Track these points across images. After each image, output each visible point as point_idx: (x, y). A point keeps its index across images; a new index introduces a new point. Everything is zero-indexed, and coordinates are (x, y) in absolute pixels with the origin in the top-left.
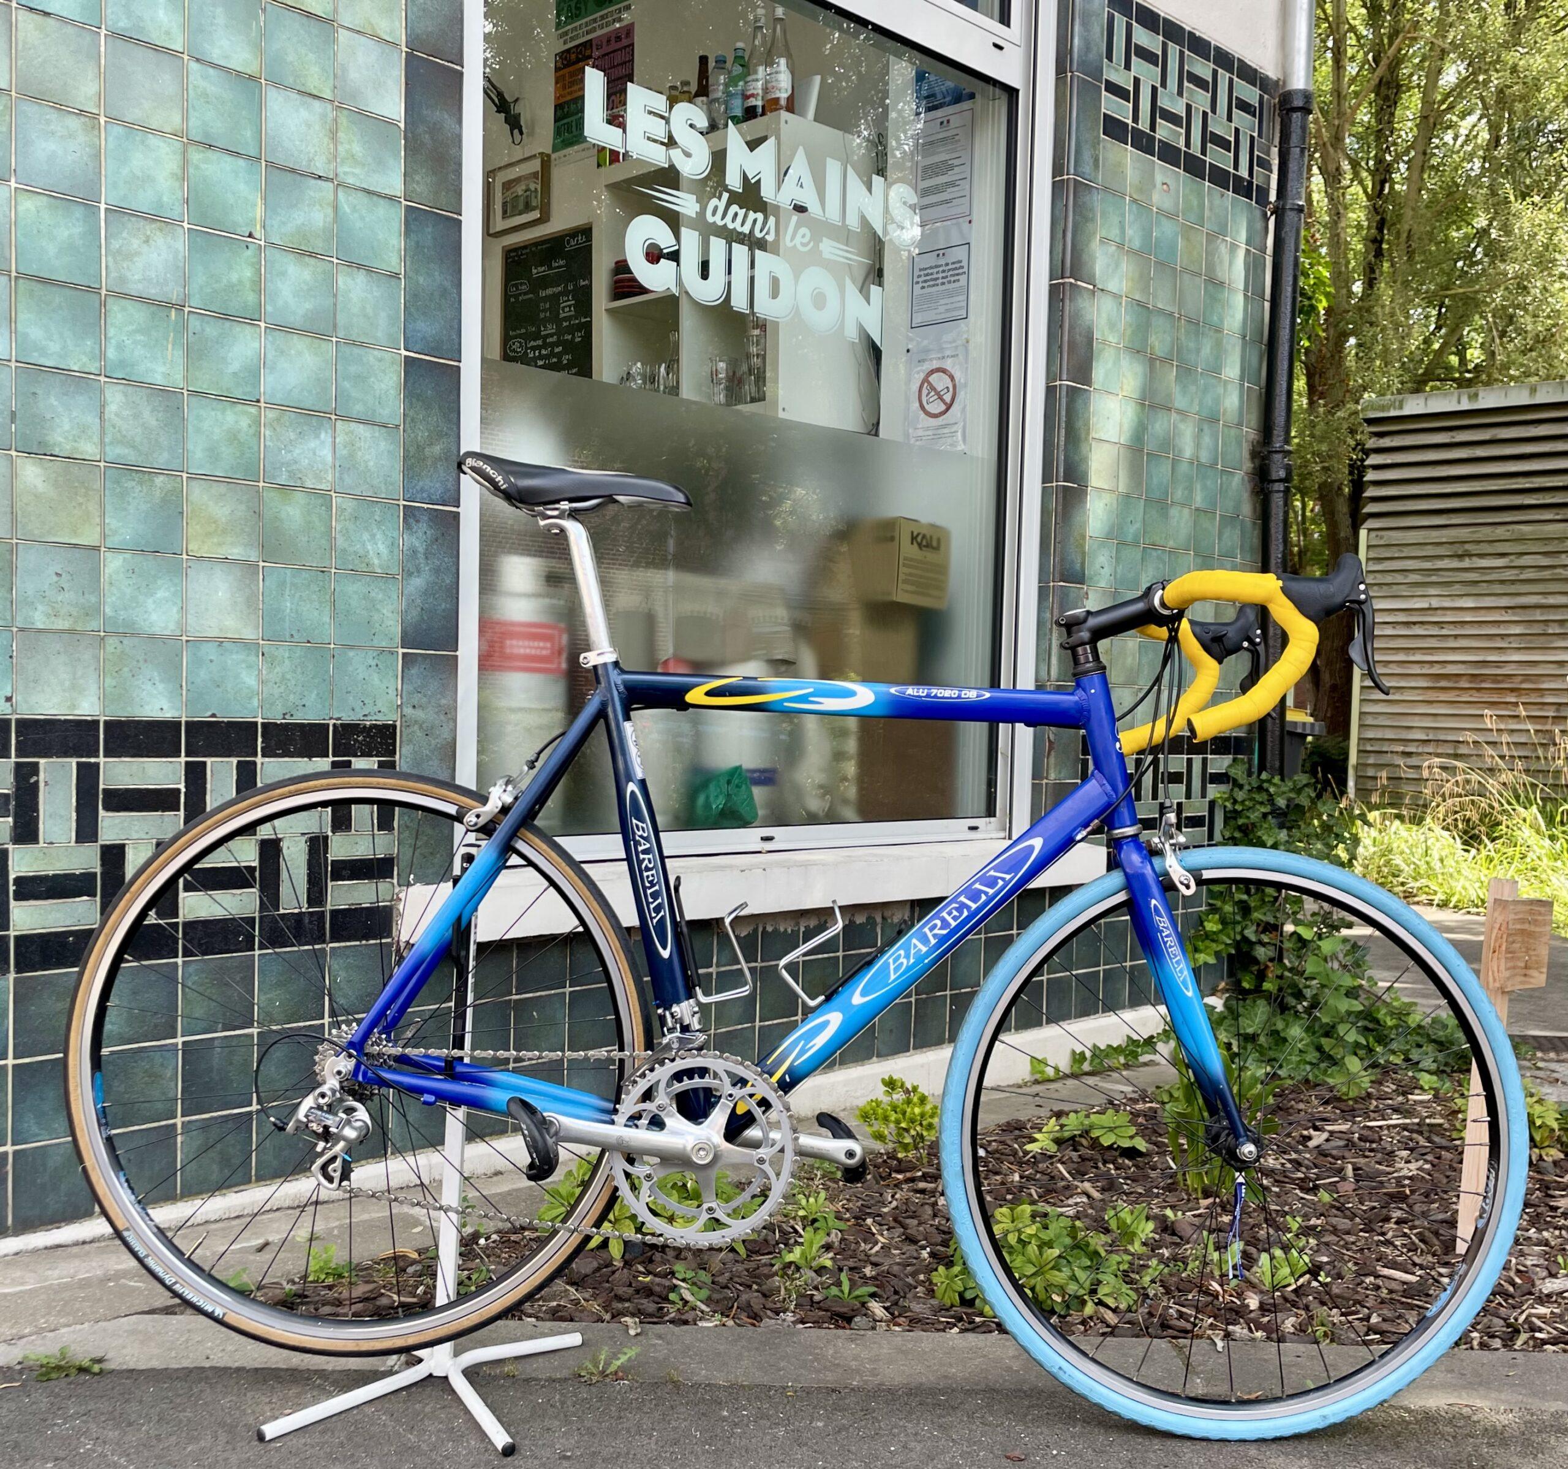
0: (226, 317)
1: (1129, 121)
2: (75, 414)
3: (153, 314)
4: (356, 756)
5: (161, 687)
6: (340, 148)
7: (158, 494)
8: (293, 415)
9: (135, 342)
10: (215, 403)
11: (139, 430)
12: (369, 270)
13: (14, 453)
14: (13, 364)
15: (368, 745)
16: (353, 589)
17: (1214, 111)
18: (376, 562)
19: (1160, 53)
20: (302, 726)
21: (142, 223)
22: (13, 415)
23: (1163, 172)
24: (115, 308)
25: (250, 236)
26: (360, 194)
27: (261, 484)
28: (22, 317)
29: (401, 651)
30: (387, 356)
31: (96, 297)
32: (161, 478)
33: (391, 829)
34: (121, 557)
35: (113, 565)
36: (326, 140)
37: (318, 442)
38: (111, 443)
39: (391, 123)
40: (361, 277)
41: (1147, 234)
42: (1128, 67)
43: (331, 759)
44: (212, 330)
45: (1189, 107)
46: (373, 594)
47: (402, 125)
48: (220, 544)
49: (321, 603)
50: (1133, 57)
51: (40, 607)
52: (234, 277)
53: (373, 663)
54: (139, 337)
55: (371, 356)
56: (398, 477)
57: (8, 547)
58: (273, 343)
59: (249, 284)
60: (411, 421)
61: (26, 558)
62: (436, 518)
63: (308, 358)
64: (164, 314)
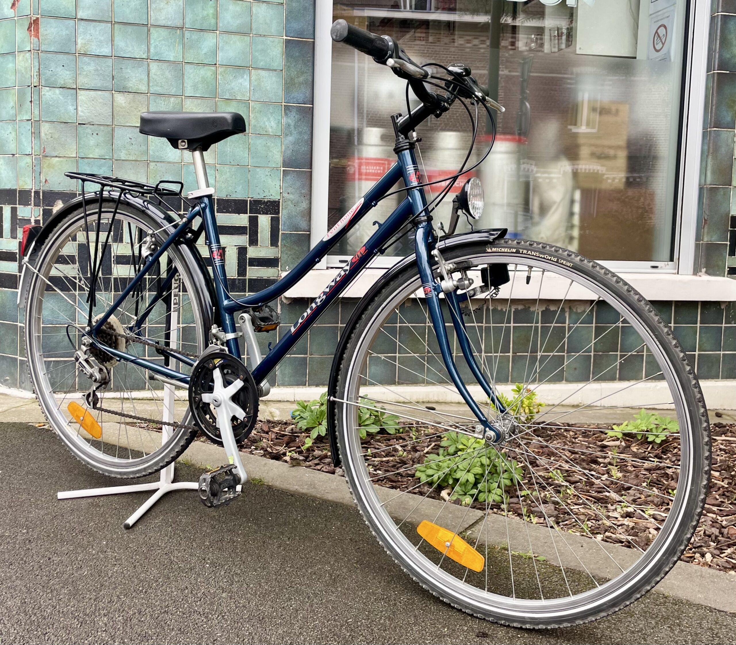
0: (202, 30)
2: (137, 75)
3: (170, 32)
4: (260, 214)
8: (231, 69)
9: (162, 45)
10: (196, 67)
11: (164, 80)
12: (268, 3)
13: (113, 92)
14: (113, 58)
15: (266, 209)
16: (259, 142)
18: (270, 130)
20: (235, 201)
22: (113, 77)
24: (154, 32)
27: (217, 99)
28: (116, 39)
29: (282, 169)
30: (277, 40)
31: (146, 28)
32: (173, 99)
33: (277, 246)
37: (242, 80)
38: (151, 85)
40: (264, 6)
43: (248, 215)
44: (195, 36)
46: (269, 144)
49: (244, 148)
51: (123, 151)
52: (205, 13)
53: (269, 174)
54: (163, 42)
55: (269, 41)
56: (281, 93)
57: (111, 128)
58: (222, 39)
59: (211, 16)
60: (288, 67)
61: (118, 132)
62: (300, 110)
63: (239, 44)
64: (174, 32)
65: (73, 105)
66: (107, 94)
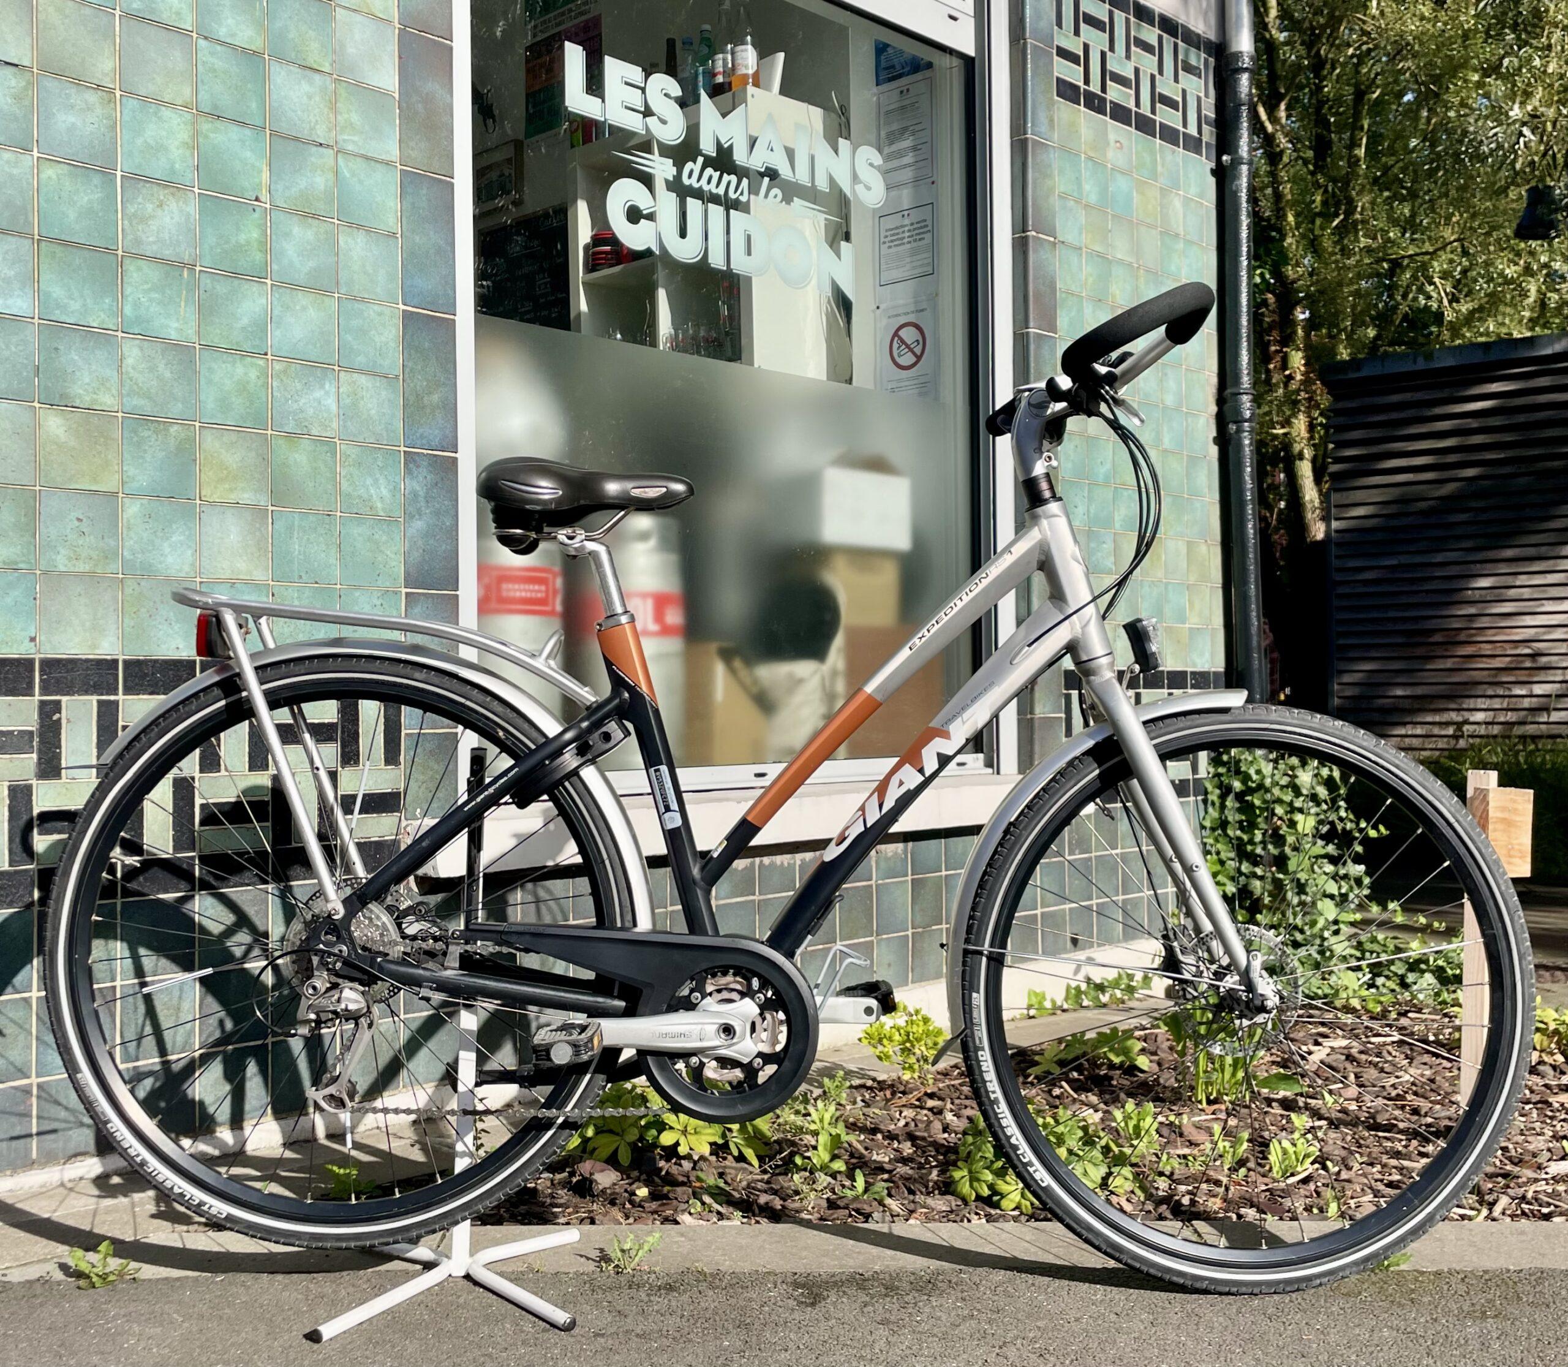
0: (235, 275)
1: (1081, 84)
2: (94, 367)
3: (166, 274)
5: (176, 626)
6: (339, 118)
7: (172, 442)
8: (299, 368)
9: (151, 300)
10: (225, 357)
11: (155, 382)
12: (368, 230)
13: (37, 405)
14: (36, 321)
16: (357, 532)
17: (1161, 72)
18: (379, 505)
19: (1107, 20)
21: (155, 188)
22: (37, 369)
23: (1115, 130)
24: (132, 268)
25: (257, 199)
26: (359, 160)
27: (270, 432)
28: (44, 277)
29: (404, 590)
30: (387, 311)
31: (112, 257)
32: (176, 427)
33: (397, 764)
34: (138, 503)
35: (132, 510)
36: (326, 110)
37: (322, 392)
38: (128, 395)
39: (386, 94)
40: (361, 237)
41: (1104, 191)
42: (1077, 33)
44: (222, 288)
45: (1137, 71)
46: (377, 536)
47: (397, 96)
48: (231, 490)
49: (327, 544)
50: (1082, 25)
51: (63, 551)
52: (242, 238)
53: (380, 601)
54: (154, 295)
55: (372, 311)
56: (398, 424)
57: (32, 494)
58: (279, 300)
59: (255, 244)
60: (410, 371)
61: (49, 503)
62: (436, 464)
63: (312, 312)
64: (177, 274)
66: (20, 409)
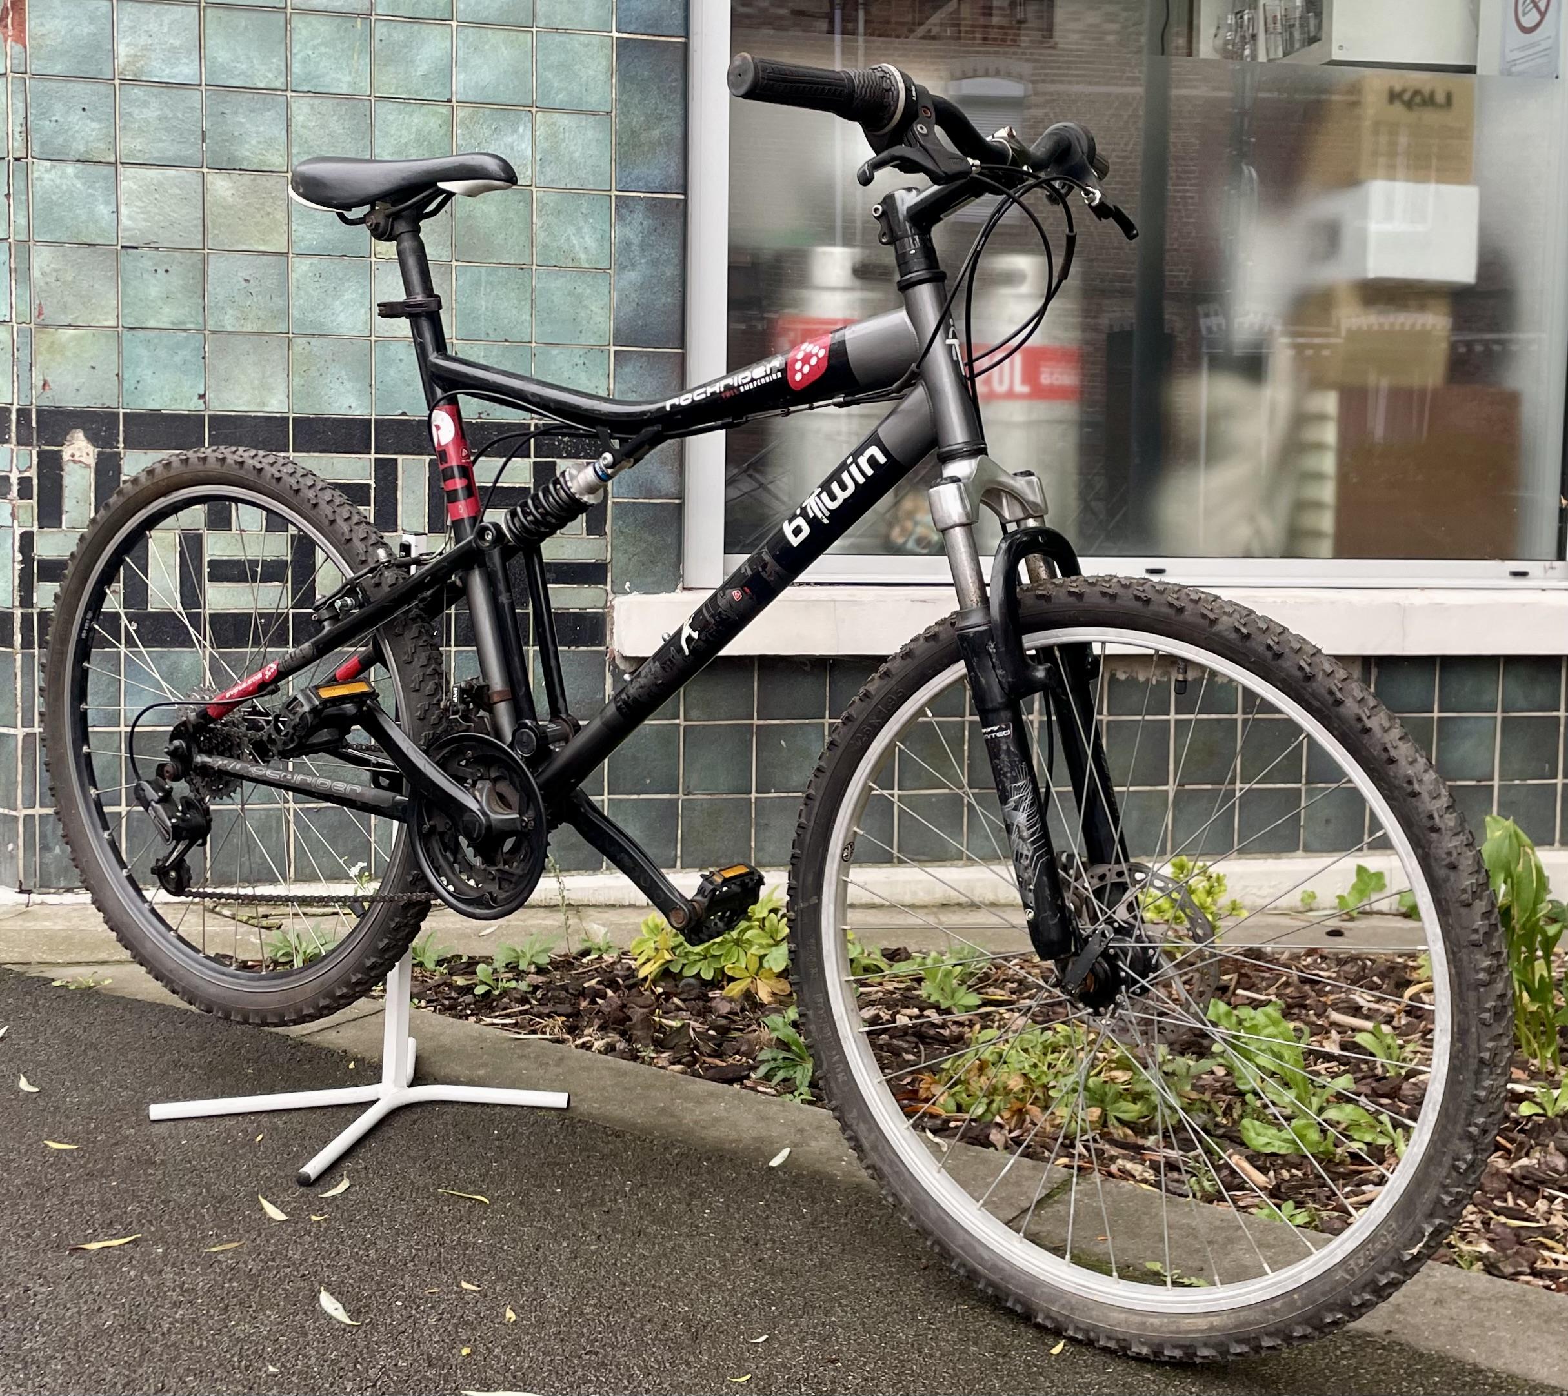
0: (415, 20)
2: (262, 129)
3: (339, 26)
4: (561, 457)
5: (348, 385)
8: (487, 112)
9: (321, 55)
10: (402, 106)
11: (326, 139)
13: (205, 170)
14: (203, 88)
15: (575, 445)
16: (555, 287)
18: (583, 256)
20: (499, 426)
22: (204, 133)
24: (301, 25)
28: (209, 43)
29: (613, 349)
30: (595, 41)
31: (281, 17)
33: (602, 534)
34: (308, 261)
35: (301, 268)
37: (515, 136)
38: (299, 154)
43: (533, 459)
44: (399, 34)
46: (579, 290)
49: (520, 301)
53: (580, 362)
54: (323, 50)
55: (576, 42)
56: (608, 167)
57: (200, 257)
58: (464, 41)
60: (625, 107)
61: (217, 266)
62: (654, 207)
63: (505, 52)
64: (349, 25)
65: (107, 203)
66: (189, 176)
